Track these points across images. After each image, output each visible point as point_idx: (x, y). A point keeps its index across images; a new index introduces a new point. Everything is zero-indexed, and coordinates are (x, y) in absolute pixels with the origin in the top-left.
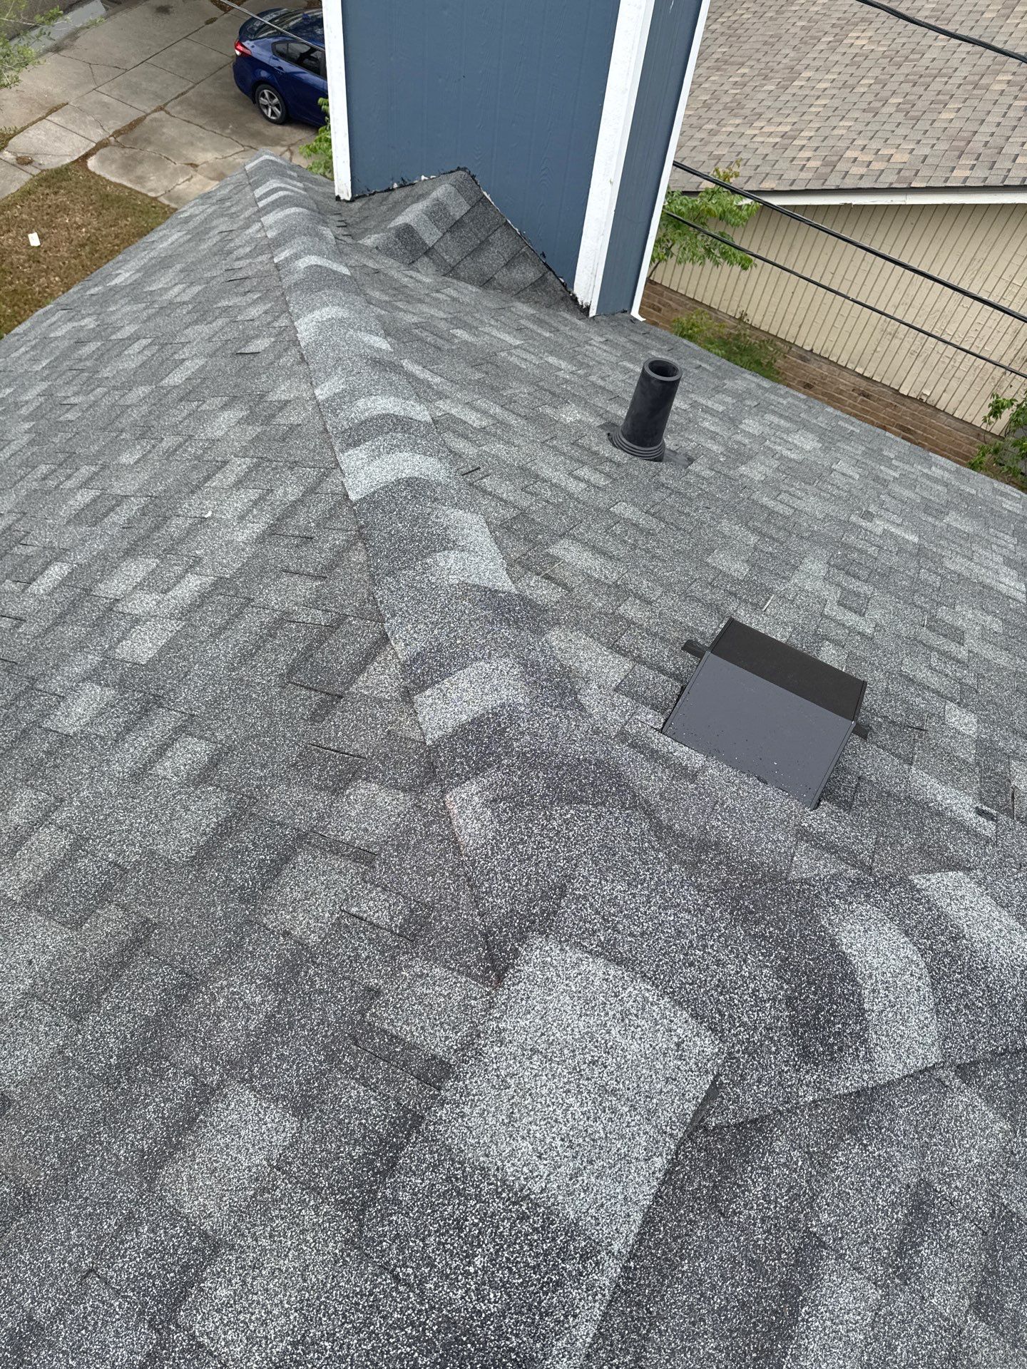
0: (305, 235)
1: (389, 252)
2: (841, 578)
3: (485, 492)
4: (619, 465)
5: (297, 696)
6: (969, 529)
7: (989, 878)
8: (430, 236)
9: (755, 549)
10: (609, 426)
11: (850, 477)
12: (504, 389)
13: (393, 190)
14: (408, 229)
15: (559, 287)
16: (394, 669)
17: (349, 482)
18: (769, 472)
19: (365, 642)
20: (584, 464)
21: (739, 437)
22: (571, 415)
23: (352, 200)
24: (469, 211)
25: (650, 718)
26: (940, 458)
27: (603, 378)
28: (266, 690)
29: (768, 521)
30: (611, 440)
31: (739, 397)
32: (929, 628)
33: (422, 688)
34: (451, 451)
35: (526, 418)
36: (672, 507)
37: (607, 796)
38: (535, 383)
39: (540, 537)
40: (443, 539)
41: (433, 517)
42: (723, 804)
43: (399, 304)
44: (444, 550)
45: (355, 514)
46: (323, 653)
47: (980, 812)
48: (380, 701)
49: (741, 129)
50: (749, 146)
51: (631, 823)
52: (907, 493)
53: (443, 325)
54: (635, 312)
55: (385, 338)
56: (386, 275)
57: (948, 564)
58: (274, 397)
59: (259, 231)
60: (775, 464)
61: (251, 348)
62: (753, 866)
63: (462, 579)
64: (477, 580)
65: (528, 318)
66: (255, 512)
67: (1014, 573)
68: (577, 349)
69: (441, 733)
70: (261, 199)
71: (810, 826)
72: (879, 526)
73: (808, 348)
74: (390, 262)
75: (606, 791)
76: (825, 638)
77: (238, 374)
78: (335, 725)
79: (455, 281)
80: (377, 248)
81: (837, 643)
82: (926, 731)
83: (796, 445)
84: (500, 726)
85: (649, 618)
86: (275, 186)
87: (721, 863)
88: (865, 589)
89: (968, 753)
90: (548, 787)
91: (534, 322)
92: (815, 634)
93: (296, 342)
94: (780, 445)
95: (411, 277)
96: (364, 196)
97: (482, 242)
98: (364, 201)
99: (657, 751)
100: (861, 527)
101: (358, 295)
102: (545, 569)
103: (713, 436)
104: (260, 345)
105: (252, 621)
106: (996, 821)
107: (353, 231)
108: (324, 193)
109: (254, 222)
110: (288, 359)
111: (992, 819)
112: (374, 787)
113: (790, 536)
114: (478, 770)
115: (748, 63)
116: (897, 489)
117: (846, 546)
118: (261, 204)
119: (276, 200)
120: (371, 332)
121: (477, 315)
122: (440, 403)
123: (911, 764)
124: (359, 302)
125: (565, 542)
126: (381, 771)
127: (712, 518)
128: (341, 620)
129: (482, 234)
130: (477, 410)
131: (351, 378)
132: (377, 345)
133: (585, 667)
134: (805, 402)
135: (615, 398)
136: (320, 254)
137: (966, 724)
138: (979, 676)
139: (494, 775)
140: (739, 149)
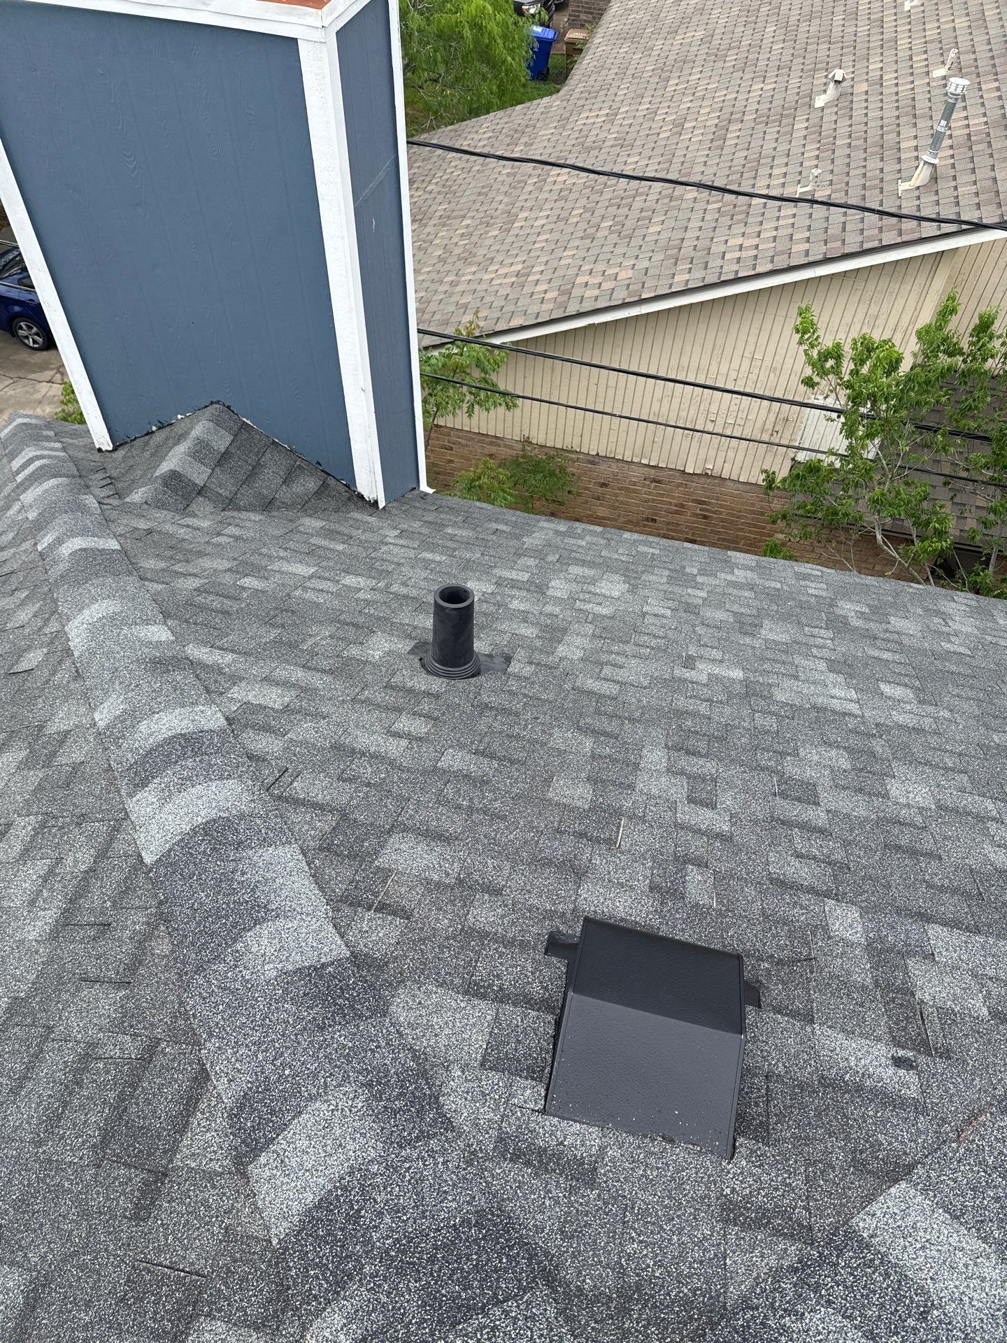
0: (66, 512)
1: (160, 505)
2: (684, 762)
3: (297, 802)
4: (437, 696)
5: (116, 1179)
6: (784, 638)
7: (933, 1174)
8: (199, 474)
9: (593, 757)
10: (419, 648)
11: (663, 616)
12: (304, 640)
13: (153, 432)
14: (174, 475)
15: (343, 489)
16: (221, 1122)
17: (141, 839)
18: (586, 642)
19: (182, 1081)
20: (398, 710)
21: (549, 609)
22: (379, 647)
23: (115, 449)
24: (233, 441)
25: (528, 1093)
26: (738, 554)
27: (404, 584)
28: (79, 1170)
29: (598, 712)
30: (423, 666)
31: (539, 554)
32: (784, 795)
33: (255, 1150)
34: (250, 757)
35: (331, 672)
36: (501, 733)
37: (497, 1280)
38: (335, 619)
39: (366, 844)
40: (252, 908)
41: (238, 876)
42: (633, 1208)
43: (179, 568)
44: (255, 924)
45: (153, 884)
46: (137, 1104)
47: (898, 1062)
48: (210, 1176)
49: (478, 276)
50: (490, 289)
51: (533, 1318)
52: (720, 615)
53: (228, 579)
54: (424, 487)
55: (165, 623)
56: (159, 532)
57: (780, 696)
58: (51, 729)
59: (19, 512)
60: (589, 629)
61: (24, 665)
62: (687, 1303)
63: (280, 966)
64: (298, 958)
65: (318, 535)
66: (45, 894)
67: (840, 679)
68: (373, 555)
69: (285, 1224)
70: (18, 472)
71: (733, 1190)
72: (702, 672)
73: (594, 453)
74: (161, 514)
75: (496, 1270)
76: (687, 860)
77: (13, 702)
78: (163, 1225)
79: (235, 514)
80: (146, 503)
81: (701, 864)
82: (815, 958)
83: (605, 596)
84: (352, 1208)
85: (503, 917)
86: (31, 455)
87: (649, 1324)
88: (708, 767)
89: (862, 974)
90: (425, 1304)
91: (325, 537)
92: (676, 859)
93: (68, 652)
94: (589, 602)
95: (188, 526)
96: (126, 443)
97: (254, 467)
98: (126, 448)
99: (545, 1150)
100: (686, 680)
101: (130, 574)
102: (376, 894)
103: (525, 617)
104: (33, 658)
105: (56, 1061)
106: (917, 1066)
107: (119, 485)
108: (85, 446)
109: (14, 501)
110: (62, 676)
111: (912, 1067)
112: (220, 1326)
113: (623, 724)
114: (339, 1285)
115: (469, 215)
116: (708, 613)
117: (681, 714)
118: (19, 478)
119: (33, 472)
120: (147, 622)
121: (264, 550)
122: (237, 693)
123: (812, 1021)
124: (131, 582)
125: (395, 841)
126: (226, 1299)
127: (544, 732)
128: (151, 1050)
129: (252, 459)
130: (277, 684)
131: (130, 695)
132: (155, 639)
133: (443, 1041)
134: (602, 535)
135: (419, 606)
136: (84, 532)
137: (851, 926)
138: (846, 844)
139: (356, 1295)
140: (483, 294)
